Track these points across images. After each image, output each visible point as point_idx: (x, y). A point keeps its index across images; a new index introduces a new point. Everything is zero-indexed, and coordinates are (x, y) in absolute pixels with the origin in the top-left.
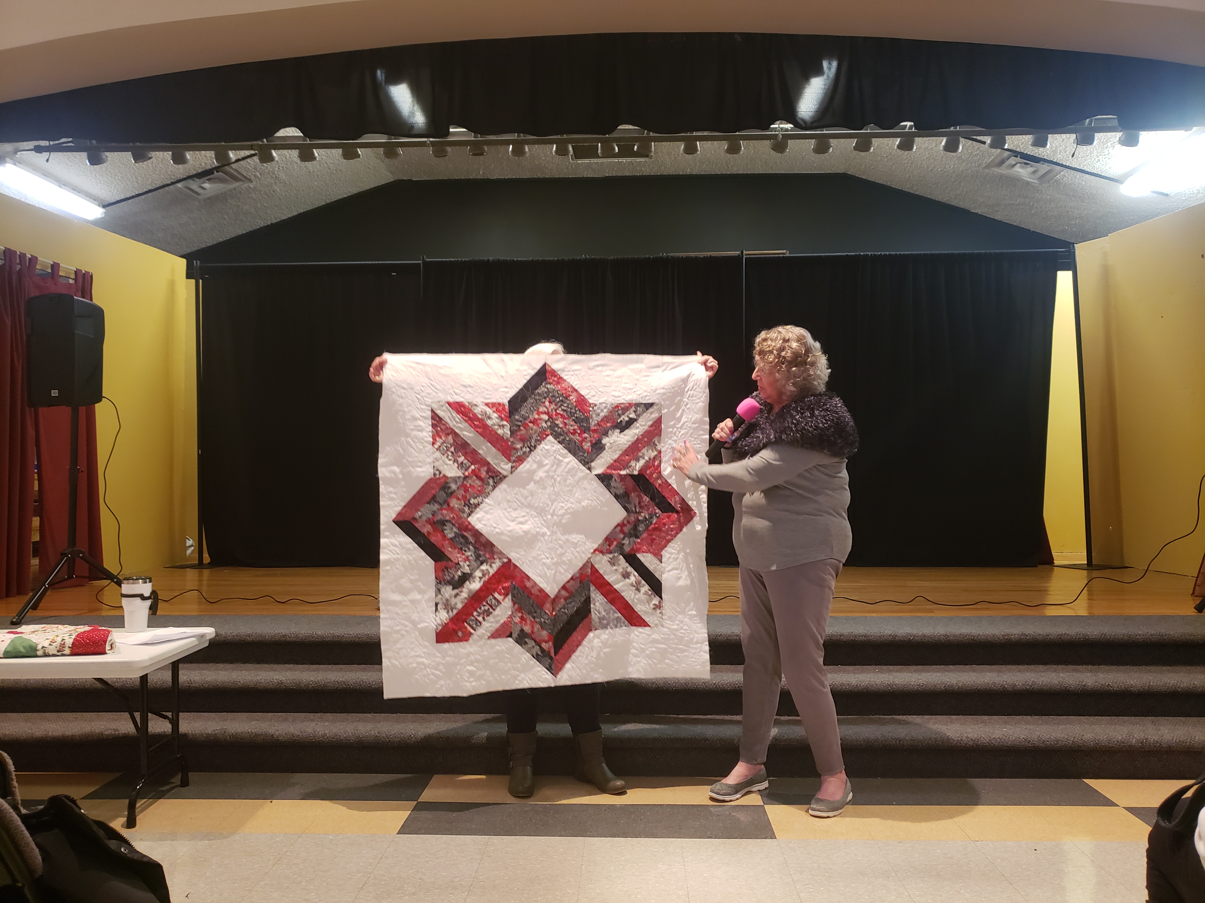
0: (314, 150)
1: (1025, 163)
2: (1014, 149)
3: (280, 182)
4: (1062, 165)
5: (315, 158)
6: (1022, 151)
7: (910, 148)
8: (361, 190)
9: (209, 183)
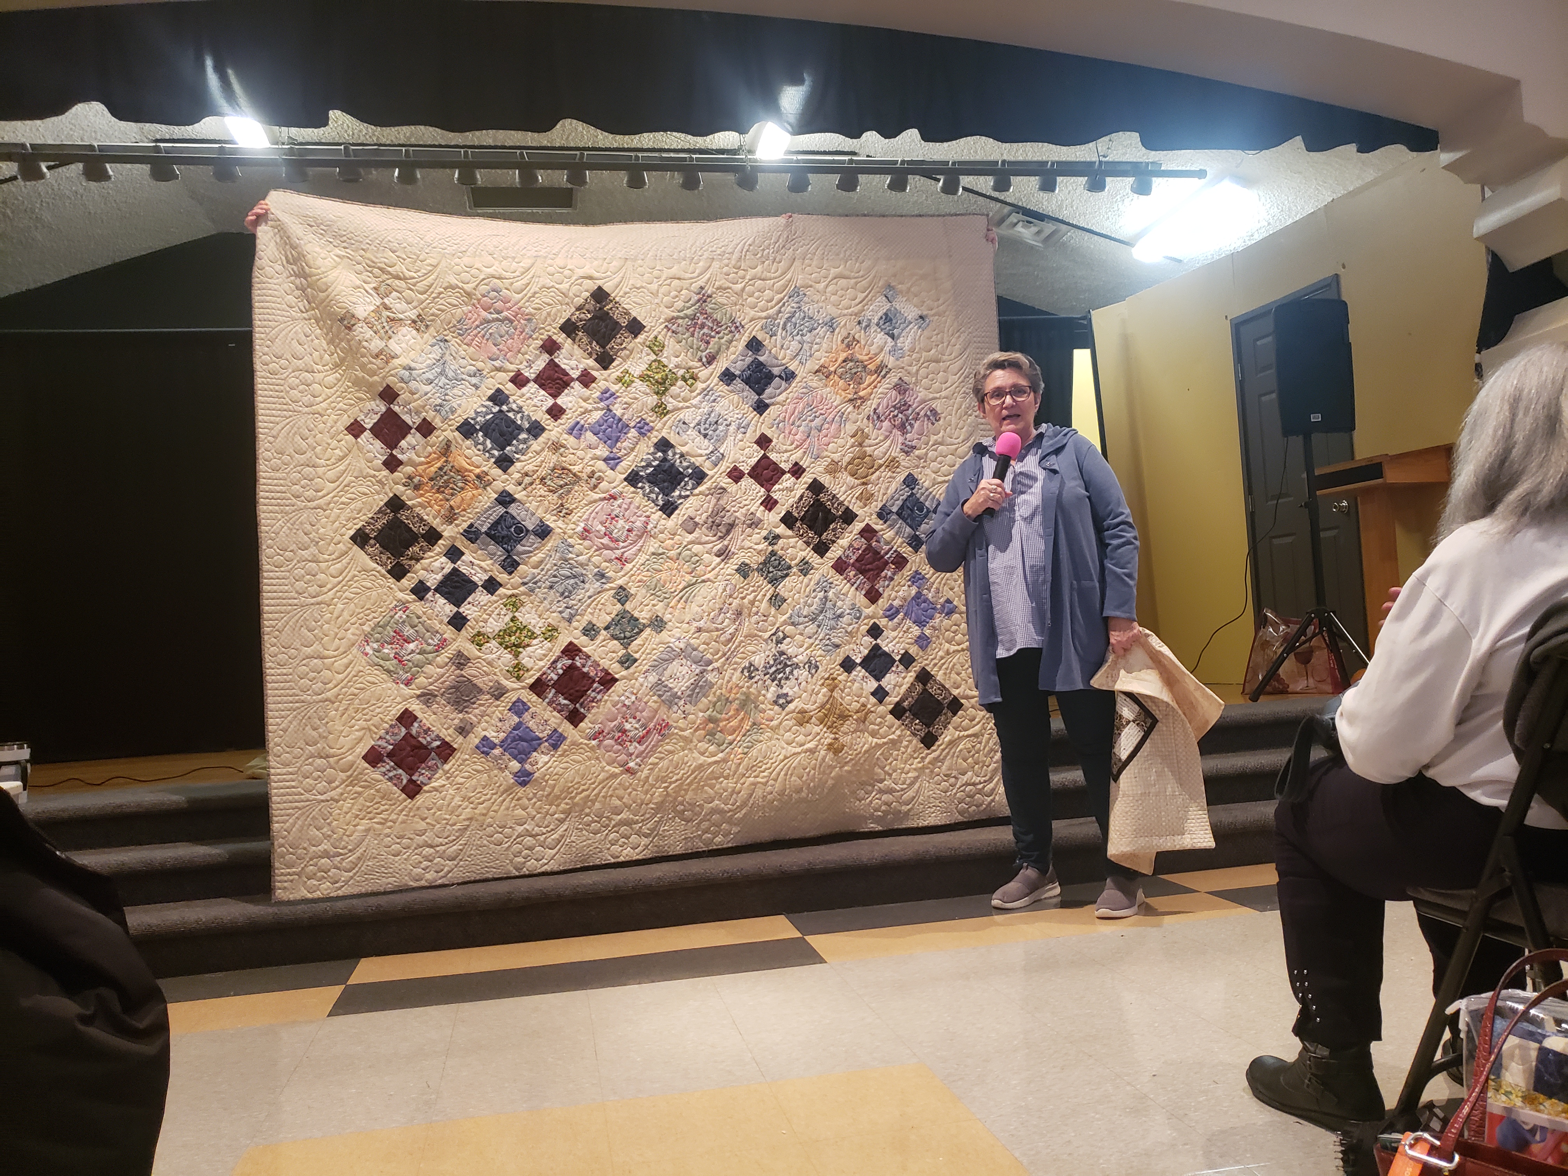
0: (108, 166)
1: (1027, 222)
2: (1016, 203)
3: (44, 227)
4: (1068, 224)
5: (109, 177)
6: (1024, 205)
7: (904, 190)
8: (167, 246)
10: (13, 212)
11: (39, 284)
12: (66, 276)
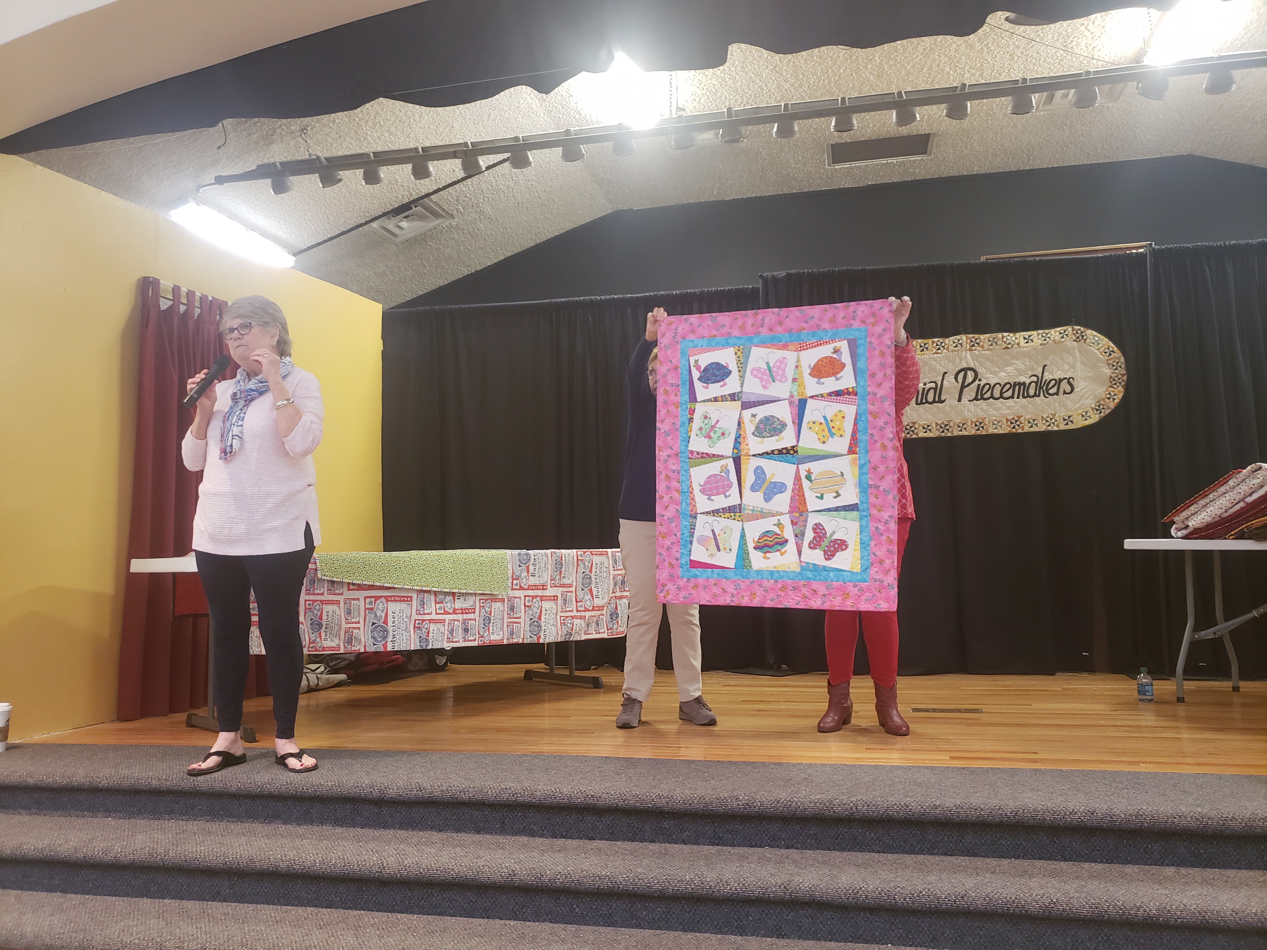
3: (486, 218)
8: (575, 226)
9: (407, 221)
10: (463, 209)
11: (483, 266)
12: (502, 258)
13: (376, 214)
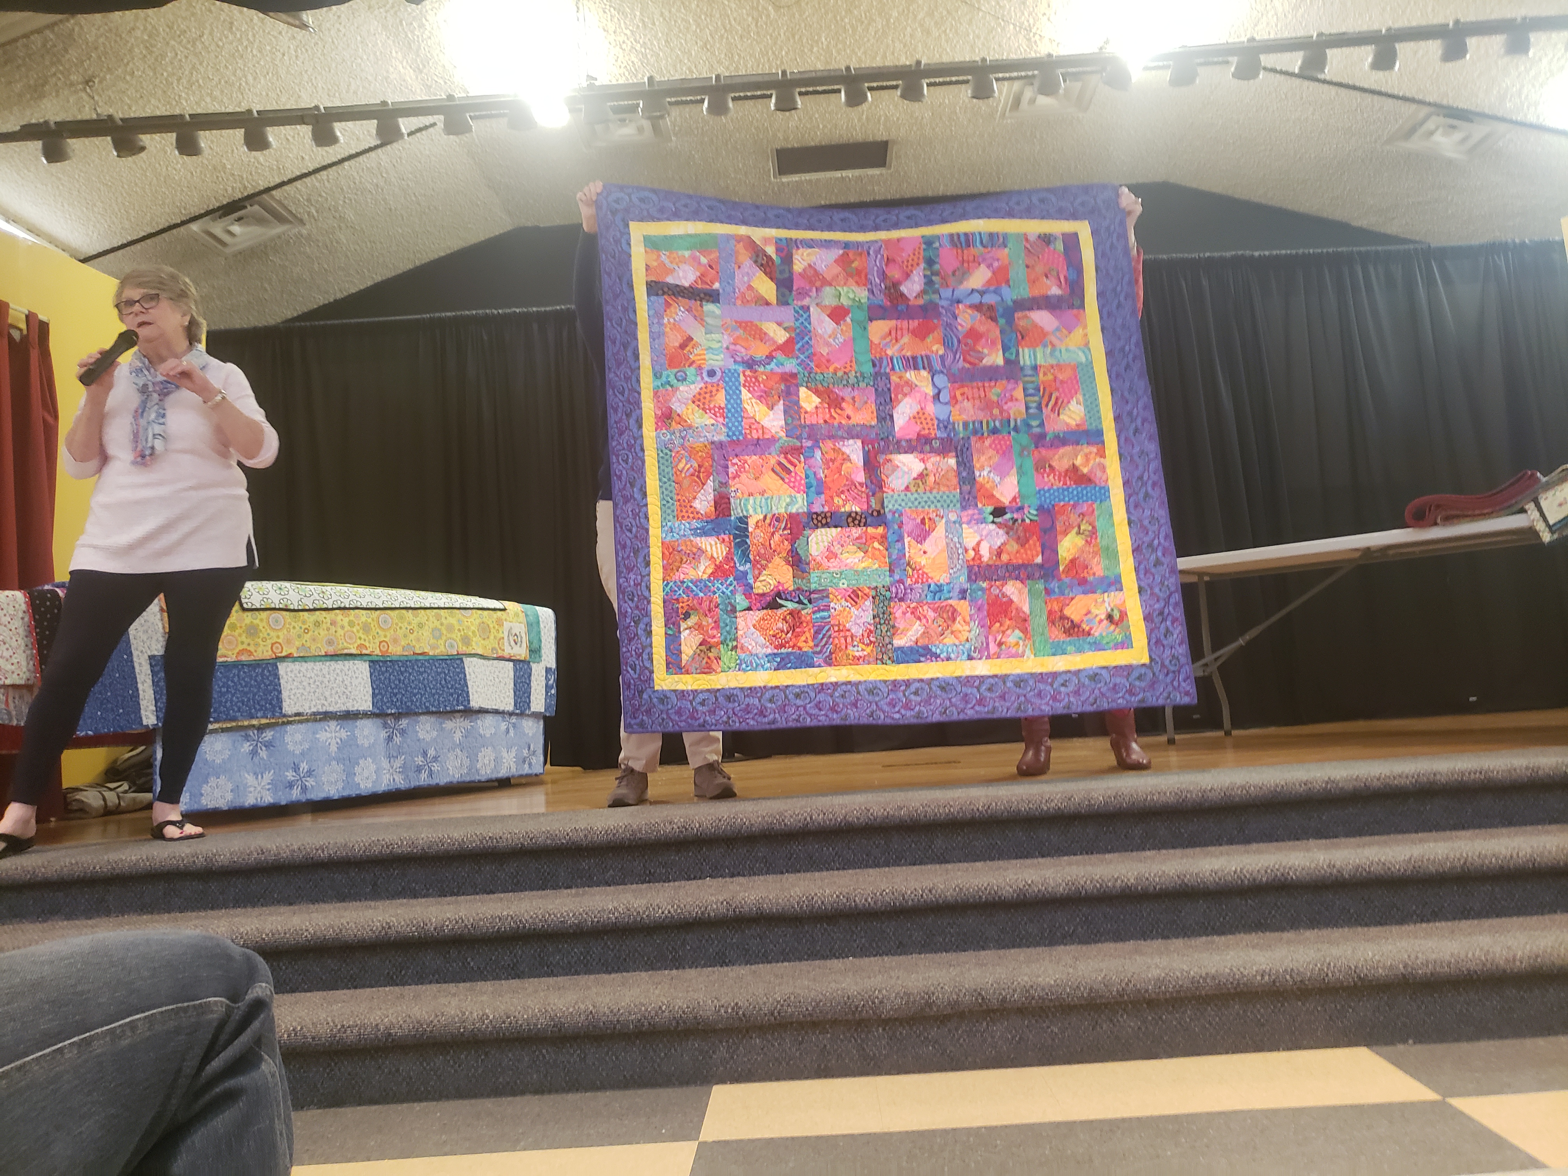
0: (400, 121)
1: (1451, 126)
3: (347, 227)
4: (1511, 122)
5: (402, 134)
8: (465, 245)
9: (240, 225)
13: (196, 211)
